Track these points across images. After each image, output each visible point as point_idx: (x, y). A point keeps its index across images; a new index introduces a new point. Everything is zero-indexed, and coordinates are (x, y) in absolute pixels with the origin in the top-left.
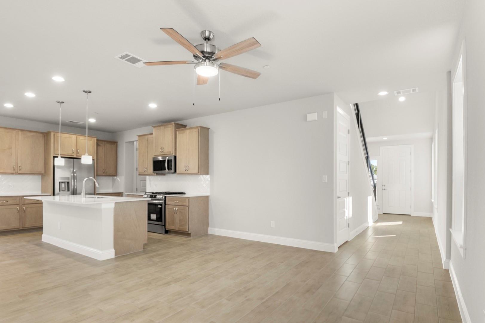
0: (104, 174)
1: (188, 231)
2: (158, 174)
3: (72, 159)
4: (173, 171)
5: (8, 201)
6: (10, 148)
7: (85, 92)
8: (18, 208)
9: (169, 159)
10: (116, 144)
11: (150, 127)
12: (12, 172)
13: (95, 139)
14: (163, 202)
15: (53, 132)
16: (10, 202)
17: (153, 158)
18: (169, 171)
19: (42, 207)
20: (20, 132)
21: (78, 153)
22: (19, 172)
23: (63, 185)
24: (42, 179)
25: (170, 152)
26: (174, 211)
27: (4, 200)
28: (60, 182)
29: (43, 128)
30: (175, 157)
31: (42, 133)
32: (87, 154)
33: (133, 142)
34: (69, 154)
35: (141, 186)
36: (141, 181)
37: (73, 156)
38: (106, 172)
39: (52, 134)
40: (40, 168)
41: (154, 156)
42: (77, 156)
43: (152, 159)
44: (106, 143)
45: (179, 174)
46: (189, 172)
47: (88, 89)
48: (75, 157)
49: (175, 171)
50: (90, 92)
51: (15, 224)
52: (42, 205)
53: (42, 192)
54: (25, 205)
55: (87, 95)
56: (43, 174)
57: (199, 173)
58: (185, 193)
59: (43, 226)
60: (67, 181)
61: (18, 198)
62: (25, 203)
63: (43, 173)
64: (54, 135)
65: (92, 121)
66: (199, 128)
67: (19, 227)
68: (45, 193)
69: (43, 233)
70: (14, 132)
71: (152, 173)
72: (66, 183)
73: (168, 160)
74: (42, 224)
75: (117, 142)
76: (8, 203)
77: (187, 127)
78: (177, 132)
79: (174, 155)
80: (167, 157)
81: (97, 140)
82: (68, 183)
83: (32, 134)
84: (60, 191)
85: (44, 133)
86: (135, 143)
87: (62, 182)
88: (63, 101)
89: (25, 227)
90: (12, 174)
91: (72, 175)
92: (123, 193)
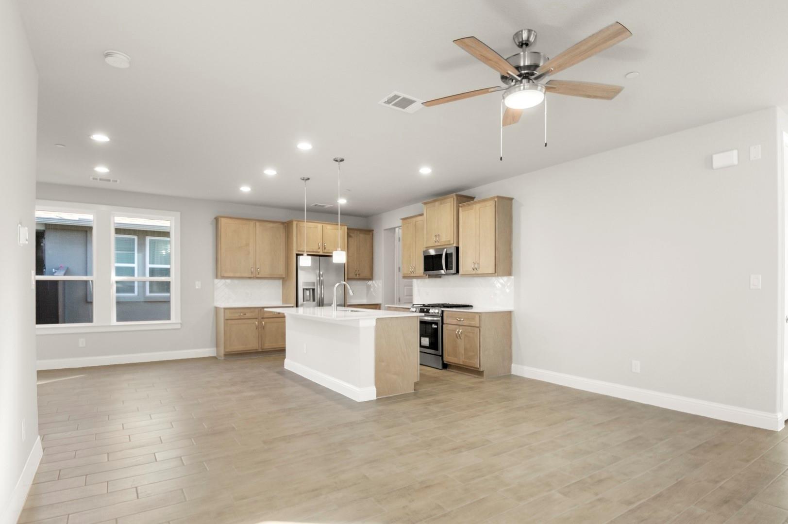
0: (356, 278)
1: (478, 367)
2: (430, 276)
3: (318, 257)
4: (454, 271)
5: (245, 314)
6: (247, 245)
7: (336, 161)
8: (257, 323)
9: (448, 252)
10: (371, 233)
11: (420, 204)
12: (250, 276)
13: (346, 227)
14: (439, 319)
15: (296, 221)
16: (248, 315)
17: (424, 252)
18: (448, 271)
19: (285, 322)
20: (258, 224)
21: (325, 249)
22: (258, 276)
23: (308, 293)
24: (283, 284)
25: (449, 241)
26: (456, 335)
27: (242, 313)
28: (304, 289)
29: (283, 216)
30: (457, 249)
31: (283, 223)
32: (339, 249)
33: (394, 228)
34: (314, 251)
35: (405, 295)
36: (405, 287)
37: (319, 252)
38: (359, 274)
39: (295, 223)
40: (281, 271)
41: (425, 249)
42: (323, 252)
43: (422, 252)
44: (358, 232)
45: (464, 275)
46: (479, 272)
47: (339, 157)
48: (321, 253)
49: (458, 271)
50: (342, 160)
51: (253, 345)
52: (285, 320)
53: (283, 303)
54: (266, 320)
55: (339, 164)
56: (284, 278)
57: (496, 274)
58: (471, 306)
59: (285, 347)
60: (313, 287)
61: (257, 310)
62: (265, 317)
63: (284, 276)
64: (297, 225)
65: (342, 202)
66: (496, 199)
67: (257, 348)
68: (287, 303)
69: (285, 358)
70: (252, 223)
71: (422, 274)
72: (311, 290)
73: (446, 254)
74: (285, 344)
75: (373, 230)
76: (246, 317)
77: (475, 200)
78: (461, 209)
79: (455, 245)
80: (445, 250)
81: (348, 229)
82: (313, 290)
83: (271, 225)
84: (303, 301)
85: (285, 223)
86: (397, 229)
87: (307, 289)
88: (309, 177)
89: (265, 348)
90: (250, 278)
91: (318, 278)
92: (380, 304)
